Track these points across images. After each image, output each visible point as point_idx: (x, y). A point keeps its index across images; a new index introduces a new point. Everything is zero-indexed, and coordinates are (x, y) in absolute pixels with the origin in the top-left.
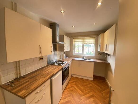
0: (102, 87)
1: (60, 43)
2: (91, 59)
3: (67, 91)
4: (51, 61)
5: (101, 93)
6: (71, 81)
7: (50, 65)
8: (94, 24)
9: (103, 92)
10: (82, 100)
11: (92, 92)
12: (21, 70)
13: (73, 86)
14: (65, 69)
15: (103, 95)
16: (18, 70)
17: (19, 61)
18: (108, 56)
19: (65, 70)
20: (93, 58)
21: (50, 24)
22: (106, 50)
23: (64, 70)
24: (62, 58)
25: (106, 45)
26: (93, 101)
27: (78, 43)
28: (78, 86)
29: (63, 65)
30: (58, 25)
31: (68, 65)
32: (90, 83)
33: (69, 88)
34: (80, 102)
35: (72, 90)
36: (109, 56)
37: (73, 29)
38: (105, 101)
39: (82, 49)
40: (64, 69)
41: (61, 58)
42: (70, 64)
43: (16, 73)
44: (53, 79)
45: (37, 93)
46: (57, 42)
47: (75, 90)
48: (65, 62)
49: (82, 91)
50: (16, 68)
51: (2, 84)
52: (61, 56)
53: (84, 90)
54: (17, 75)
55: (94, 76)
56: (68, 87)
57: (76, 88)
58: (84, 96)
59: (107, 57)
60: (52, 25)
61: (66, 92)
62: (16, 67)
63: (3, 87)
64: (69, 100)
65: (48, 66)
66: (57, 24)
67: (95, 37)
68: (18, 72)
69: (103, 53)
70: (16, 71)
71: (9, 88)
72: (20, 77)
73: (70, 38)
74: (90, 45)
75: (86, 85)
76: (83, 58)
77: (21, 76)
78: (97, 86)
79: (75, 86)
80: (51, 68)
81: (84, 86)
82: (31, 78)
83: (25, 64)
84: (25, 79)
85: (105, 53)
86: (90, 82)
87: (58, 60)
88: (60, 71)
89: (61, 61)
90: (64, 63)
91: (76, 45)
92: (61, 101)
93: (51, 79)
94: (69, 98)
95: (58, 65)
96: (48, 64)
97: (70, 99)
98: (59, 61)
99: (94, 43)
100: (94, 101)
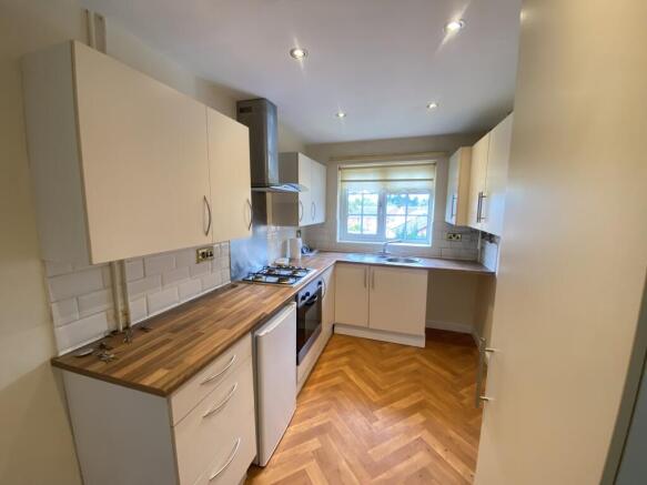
0: (460, 371)
1: (284, 187)
2: (417, 259)
3: (317, 389)
4: (242, 266)
5: (456, 396)
6: (333, 353)
7: (243, 285)
8: (432, 106)
9: (465, 390)
10: (377, 420)
11: (419, 393)
12: (129, 298)
13: (341, 371)
14: (307, 298)
15: (465, 401)
16: (120, 301)
17: (121, 263)
18: (488, 242)
19: (308, 305)
20: (423, 254)
21: (238, 103)
22: (479, 219)
23: (302, 303)
24: (289, 255)
25: (481, 196)
26: (424, 423)
27: (361, 190)
28: (363, 370)
29: (298, 283)
30: (274, 107)
31: (320, 283)
32: (414, 359)
33: (323, 378)
34: (370, 428)
35: (337, 387)
36: (491, 242)
37: (340, 124)
38: (470, 423)
39: (378, 215)
40: (303, 298)
41: (285, 256)
42: (326, 277)
43: (112, 311)
44: (263, 333)
45: (207, 382)
46: (271, 182)
47: (349, 385)
48: (306, 271)
49: (377, 389)
50: (110, 290)
51: (61, 354)
52: (285, 244)
53: (387, 386)
54: (116, 318)
55: (428, 331)
56: (319, 374)
57: (352, 377)
58: (385, 408)
59: (482, 248)
60: (249, 110)
61: (310, 394)
62: (113, 286)
63: (66, 363)
64: (325, 424)
65: (233, 286)
66: (272, 104)
67: (435, 164)
68: (120, 308)
69: (466, 233)
70: (112, 304)
71: (98, 367)
72: (127, 328)
73: (323, 168)
74: (412, 197)
75: (393, 368)
76: (383, 255)
77: (133, 323)
78: (437, 369)
79: (347, 369)
80: (249, 295)
81: (384, 369)
82: (175, 330)
83: (145, 276)
84: (151, 333)
85: (476, 231)
86: (412, 356)
87: (275, 264)
88: (286, 304)
89: (287, 268)
90: (299, 274)
91: (351, 199)
92: (291, 428)
93: (256, 333)
94: (324, 414)
95: (278, 282)
96: (232, 279)
97: (329, 419)
98: (280, 267)
99: (429, 191)
100: (426, 425)
